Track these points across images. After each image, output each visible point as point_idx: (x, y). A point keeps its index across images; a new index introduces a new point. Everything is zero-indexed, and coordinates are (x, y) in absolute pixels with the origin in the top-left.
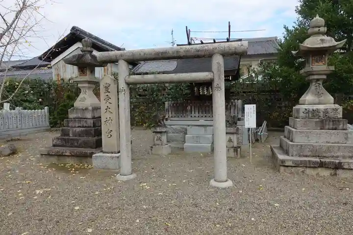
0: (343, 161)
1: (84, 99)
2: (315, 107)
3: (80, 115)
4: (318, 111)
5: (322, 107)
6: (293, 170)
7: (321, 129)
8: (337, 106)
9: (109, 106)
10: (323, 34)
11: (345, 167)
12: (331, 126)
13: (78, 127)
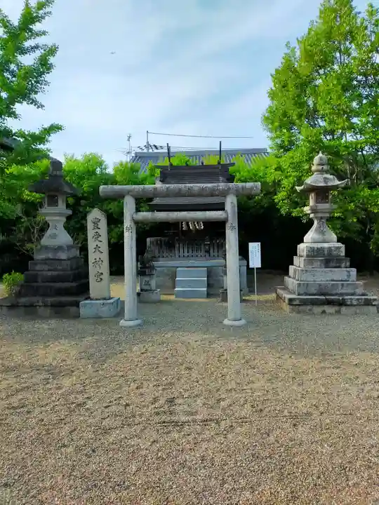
0: (346, 297)
1: (54, 236)
2: (320, 245)
3: (50, 256)
4: (322, 249)
5: (326, 245)
6: (301, 308)
7: (326, 268)
8: (340, 245)
9: (99, 244)
10: (327, 172)
11: (349, 303)
12: (334, 265)
13: (49, 270)
